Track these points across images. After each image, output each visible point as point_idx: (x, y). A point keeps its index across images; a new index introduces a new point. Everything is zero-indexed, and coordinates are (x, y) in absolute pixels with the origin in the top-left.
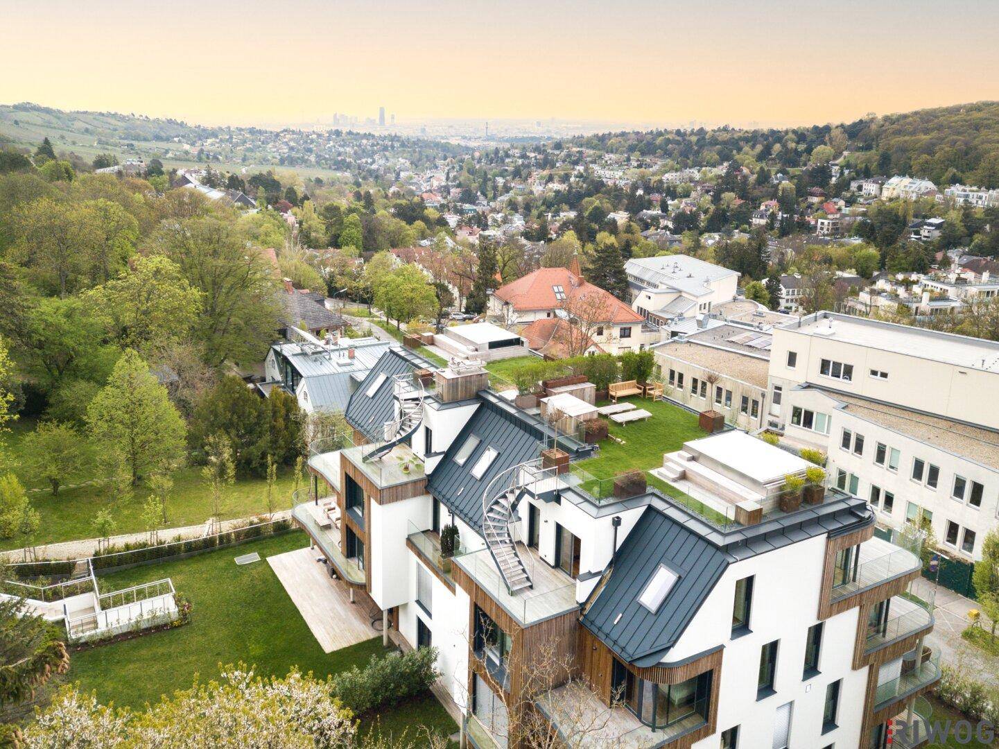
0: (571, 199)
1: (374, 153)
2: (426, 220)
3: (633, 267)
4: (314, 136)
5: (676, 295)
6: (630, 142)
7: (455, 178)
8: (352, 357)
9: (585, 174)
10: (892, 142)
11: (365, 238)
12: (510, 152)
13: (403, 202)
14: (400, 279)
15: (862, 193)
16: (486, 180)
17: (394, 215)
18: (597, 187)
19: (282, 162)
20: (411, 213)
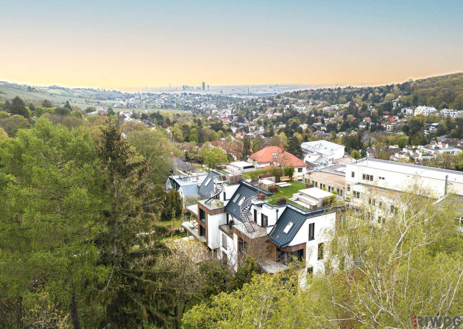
0: (284, 119)
1: (201, 102)
2: (223, 130)
3: (304, 146)
4: (175, 96)
5: (320, 156)
6: (309, 94)
7: (235, 112)
8: (197, 179)
9: (290, 109)
10: (419, 91)
11: (199, 138)
12: (258, 100)
13: (214, 123)
14: (213, 153)
15: (406, 113)
16: (248, 112)
17: (210, 128)
18: (295, 114)
19: (162, 107)
20: (217, 127)
